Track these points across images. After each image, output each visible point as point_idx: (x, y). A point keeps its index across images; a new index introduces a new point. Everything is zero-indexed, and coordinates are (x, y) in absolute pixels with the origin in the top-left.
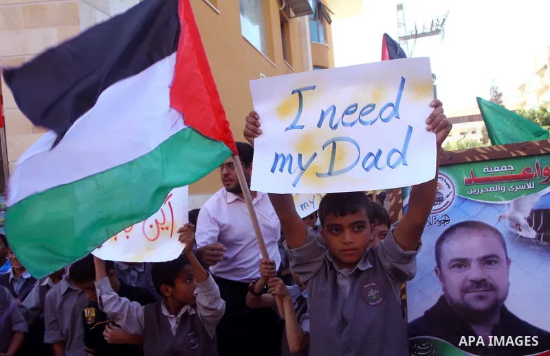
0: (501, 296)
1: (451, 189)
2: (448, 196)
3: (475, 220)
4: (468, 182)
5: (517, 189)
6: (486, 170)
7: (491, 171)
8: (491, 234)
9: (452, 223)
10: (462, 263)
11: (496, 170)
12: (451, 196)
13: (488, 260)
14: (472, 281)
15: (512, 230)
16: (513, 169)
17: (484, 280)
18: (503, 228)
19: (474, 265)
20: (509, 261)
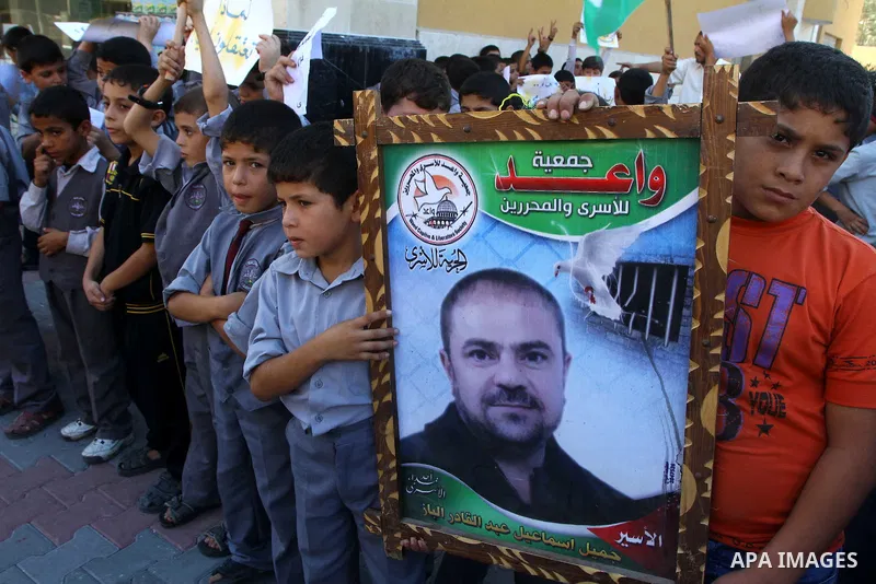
0: (549, 421)
1: (472, 197)
2: (464, 212)
3: (513, 268)
4: (503, 186)
5: (594, 211)
6: (538, 161)
7: (548, 165)
8: (538, 301)
9: (471, 269)
10: (484, 351)
11: (556, 165)
12: (471, 210)
13: (530, 352)
14: (500, 386)
15: (579, 298)
16: (590, 165)
17: (521, 388)
18: (563, 290)
19: (506, 357)
20: (567, 360)
